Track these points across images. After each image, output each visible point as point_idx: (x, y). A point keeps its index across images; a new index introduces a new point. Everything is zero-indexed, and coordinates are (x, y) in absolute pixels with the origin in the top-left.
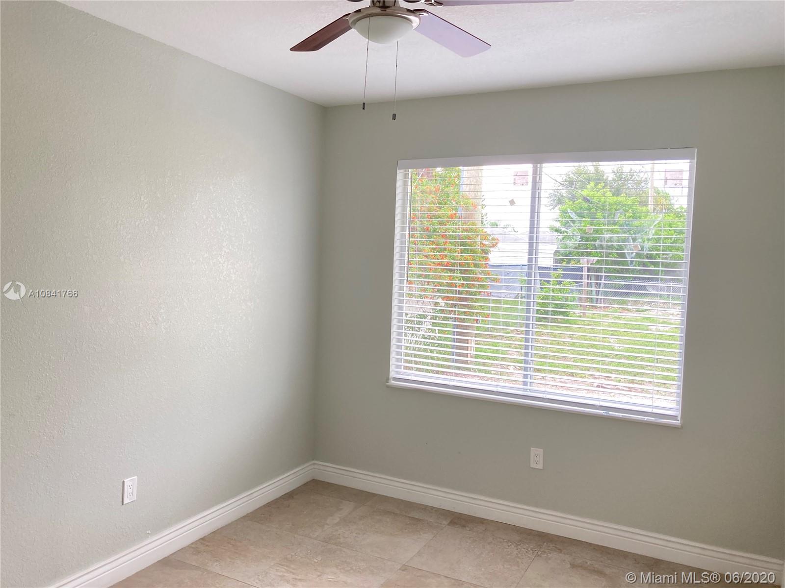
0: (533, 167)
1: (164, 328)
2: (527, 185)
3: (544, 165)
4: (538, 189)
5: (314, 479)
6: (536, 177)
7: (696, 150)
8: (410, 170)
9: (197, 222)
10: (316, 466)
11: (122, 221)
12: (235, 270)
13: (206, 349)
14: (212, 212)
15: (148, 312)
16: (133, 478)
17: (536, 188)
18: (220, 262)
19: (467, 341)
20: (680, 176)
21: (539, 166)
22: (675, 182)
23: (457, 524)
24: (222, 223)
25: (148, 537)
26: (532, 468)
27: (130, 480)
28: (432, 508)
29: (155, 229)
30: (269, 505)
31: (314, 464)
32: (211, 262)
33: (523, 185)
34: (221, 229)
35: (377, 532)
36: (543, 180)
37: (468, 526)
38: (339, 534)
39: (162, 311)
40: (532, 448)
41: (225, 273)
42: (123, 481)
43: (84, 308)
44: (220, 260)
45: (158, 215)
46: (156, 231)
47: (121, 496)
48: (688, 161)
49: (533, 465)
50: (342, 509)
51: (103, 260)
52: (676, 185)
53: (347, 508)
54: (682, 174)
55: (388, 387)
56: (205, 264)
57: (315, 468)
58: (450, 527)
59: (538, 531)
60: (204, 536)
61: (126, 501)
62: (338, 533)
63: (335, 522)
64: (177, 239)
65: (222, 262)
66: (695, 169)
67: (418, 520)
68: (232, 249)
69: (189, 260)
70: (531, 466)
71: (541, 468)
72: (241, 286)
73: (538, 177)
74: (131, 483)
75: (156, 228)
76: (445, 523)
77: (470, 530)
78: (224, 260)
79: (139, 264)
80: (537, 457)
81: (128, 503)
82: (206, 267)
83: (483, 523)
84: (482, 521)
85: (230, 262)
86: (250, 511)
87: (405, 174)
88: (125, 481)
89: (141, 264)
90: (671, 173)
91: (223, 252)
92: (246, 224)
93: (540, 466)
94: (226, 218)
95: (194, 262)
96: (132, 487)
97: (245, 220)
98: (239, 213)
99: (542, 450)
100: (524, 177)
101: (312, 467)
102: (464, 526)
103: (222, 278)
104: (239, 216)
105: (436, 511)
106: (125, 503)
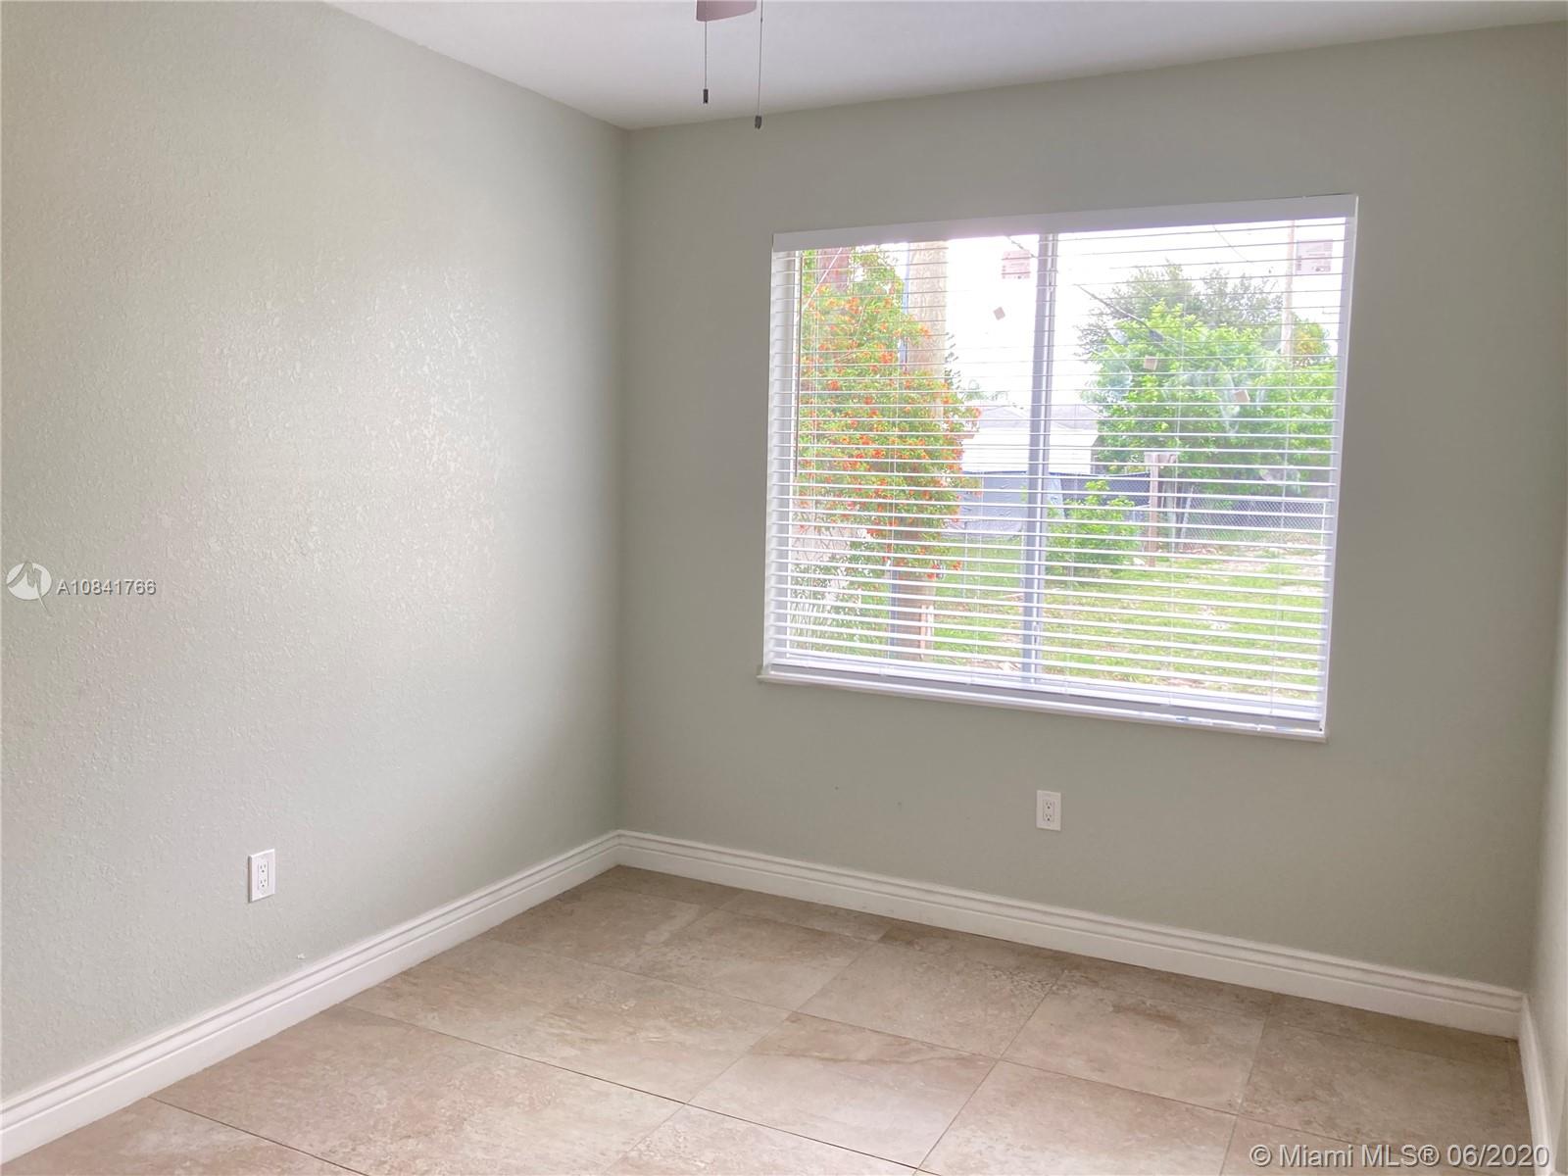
0: (1040, 241)
1: (320, 563)
2: (1028, 277)
3: (1061, 236)
4: (1050, 284)
5: (619, 866)
6: (1046, 261)
7: (1357, 199)
8: (797, 252)
9: (377, 356)
10: (623, 840)
11: (230, 349)
12: (455, 453)
13: (403, 606)
14: (406, 337)
15: (287, 532)
16: (267, 852)
17: (1045, 282)
18: (425, 436)
19: (918, 617)
20: (1326, 253)
21: (1051, 238)
22: (1316, 264)
23: (896, 940)
24: (428, 358)
25: (301, 966)
26: (1042, 829)
27: (262, 857)
28: (849, 912)
29: (294, 368)
30: (532, 912)
31: (619, 836)
32: (408, 436)
33: (1019, 278)
34: (426, 369)
35: (742, 955)
36: (1059, 267)
37: (917, 943)
38: (670, 961)
39: (314, 529)
40: (1039, 792)
41: (435, 459)
42: (249, 859)
43: (161, 519)
44: (426, 432)
45: (301, 340)
46: (298, 370)
47: (244, 883)
48: (1342, 220)
49: (1041, 824)
50: (675, 916)
51: (195, 424)
52: (1318, 270)
53: (685, 914)
54: (1330, 248)
55: (761, 682)
56: (396, 440)
57: (620, 844)
58: (881, 945)
59: (1051, 950)
60: (409, 966)
61: (256, 895)
62: (669, 958)
63: (662, 939)
64: (340, 389)
65: (429, 436)
66: (1356, 236)
67: (822, 934)
68: (449, 411)
69: (364, 430)
70: (1039, 826)
71: (1059, 829)
72: (468, 485)
73: (1050, 260)
74: (264, 861)
75: (298, 365)
76: (874, 937)
77: (921, 950)
78: (432, 433)
79: (267, 435)
80: (1049, 808)
81: (259, 900)
82: (398, 444)
83: (946, 938)
84: (945, 934)
85: (446, 436)
86: (497, 923)
87: (789, 262)
88: (252, 856)
89: (270, 435)
90: (1311, 245)
91: (431, 417)
92: (473, 362)
93: (1056, 826)
94: (434, 350)
95: (374, 433)
96: (265, 870)
97: (473, 354)
98: (460, 341)
99: (1059, 794)
100: (1022, 261)
101: (616, 841)
102: (910, 943)
103: (431, 468)
104: (460, 346)
105: (855, 917)
106: (253, 899)
